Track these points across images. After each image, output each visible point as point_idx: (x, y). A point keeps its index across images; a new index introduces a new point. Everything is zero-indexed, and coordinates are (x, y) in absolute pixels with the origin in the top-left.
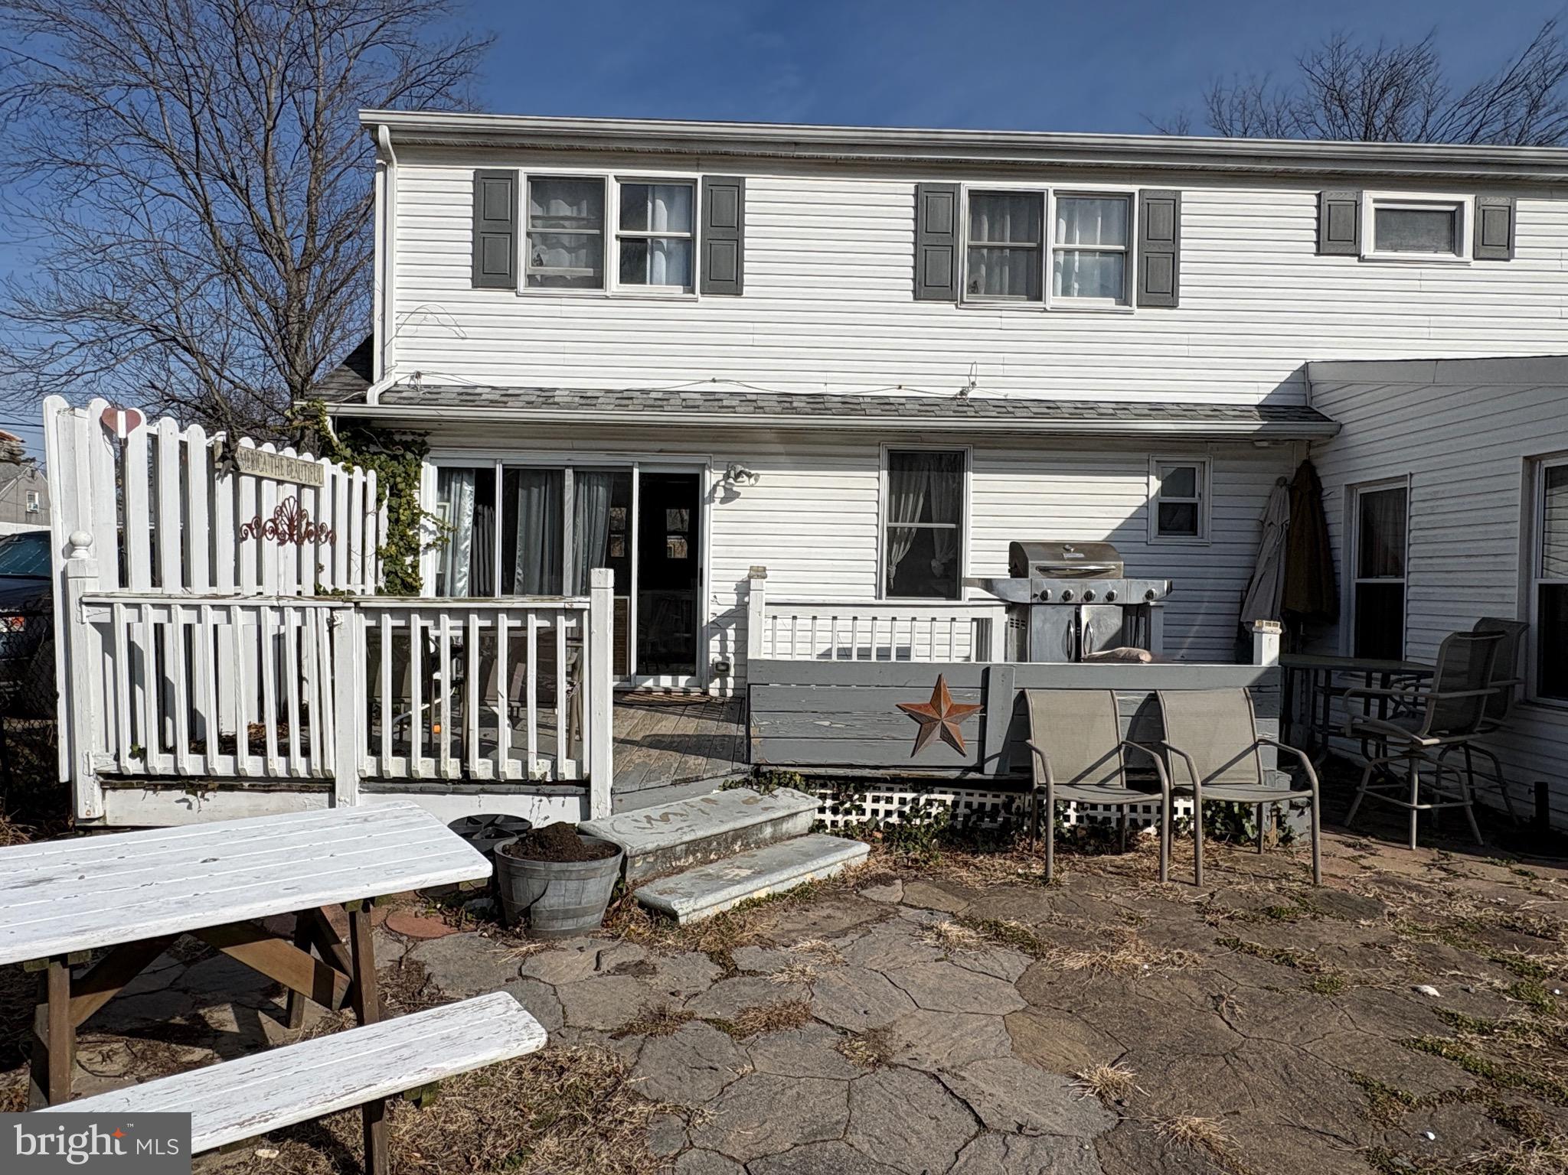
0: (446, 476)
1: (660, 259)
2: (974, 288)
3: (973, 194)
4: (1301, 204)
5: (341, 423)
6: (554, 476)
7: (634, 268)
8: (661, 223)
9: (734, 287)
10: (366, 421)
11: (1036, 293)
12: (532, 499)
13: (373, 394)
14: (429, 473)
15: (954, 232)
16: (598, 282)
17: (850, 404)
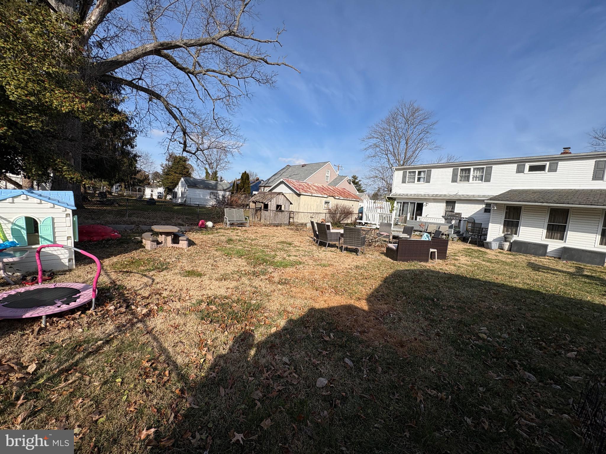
0: (398, 203)
1: (422, 179)
2: (460, 181)
3: (461, 169)
4: (515, 166)
5: (388, 198)
6: (408, 203)
7: (419, 180)
8: (422, 175)
9: (429, 182)
10: (390, 197)
11: (468, 180)
12: (406, 205)
13: (390, 195)
14: (396, 202)
15: (457, 174)
16: (414, 182)
17: (441, 196)
